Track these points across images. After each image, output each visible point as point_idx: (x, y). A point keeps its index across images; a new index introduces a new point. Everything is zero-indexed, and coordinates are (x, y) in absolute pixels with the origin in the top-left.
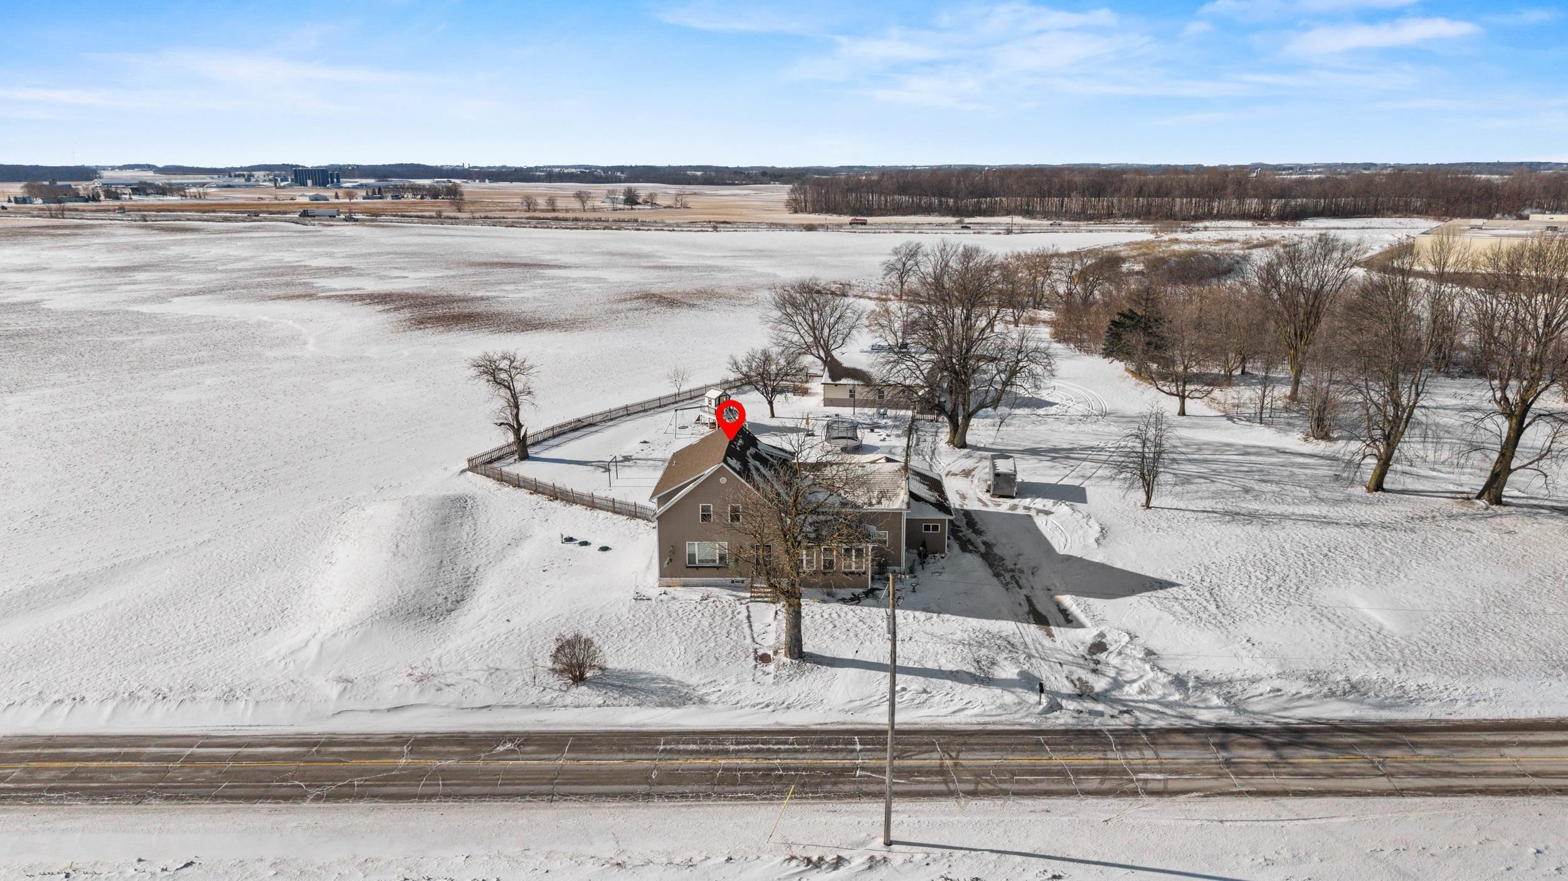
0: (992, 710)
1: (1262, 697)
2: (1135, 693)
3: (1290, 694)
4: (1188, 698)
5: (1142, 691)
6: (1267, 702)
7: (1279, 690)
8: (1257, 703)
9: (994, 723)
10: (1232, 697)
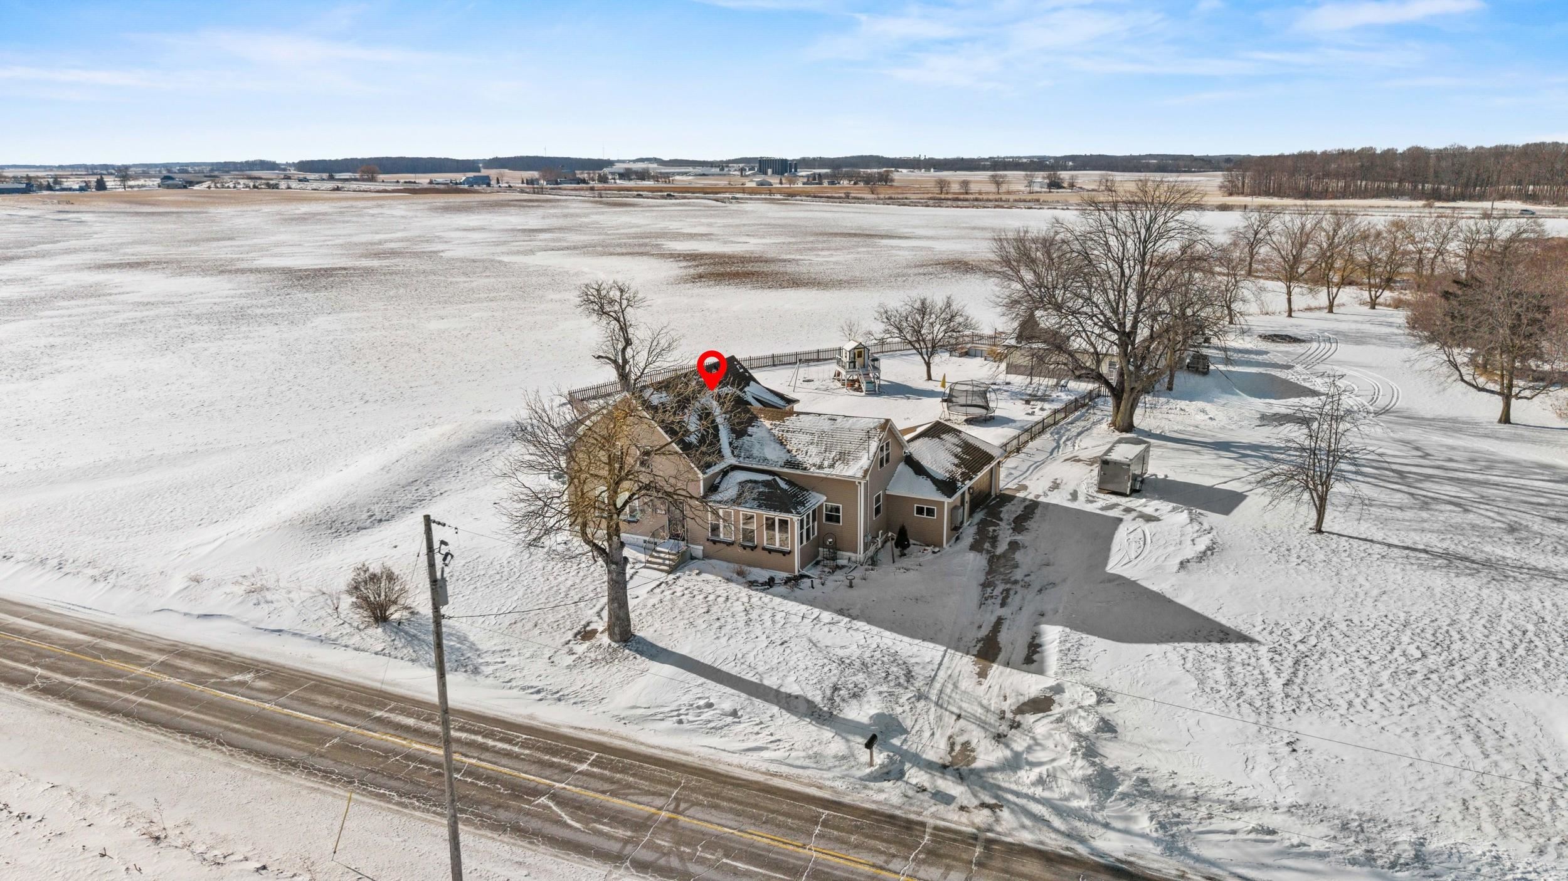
0: (798, 758)
1: (1232, 837)
2: (1028, 782)
3: (1287, 843)
4: (1103, 808)
5: (1040, 781)
6: (1235, 847)
7: (1273, 832)
8: (1217, 844)
9: (787, 778)
10: (1177, 824)
